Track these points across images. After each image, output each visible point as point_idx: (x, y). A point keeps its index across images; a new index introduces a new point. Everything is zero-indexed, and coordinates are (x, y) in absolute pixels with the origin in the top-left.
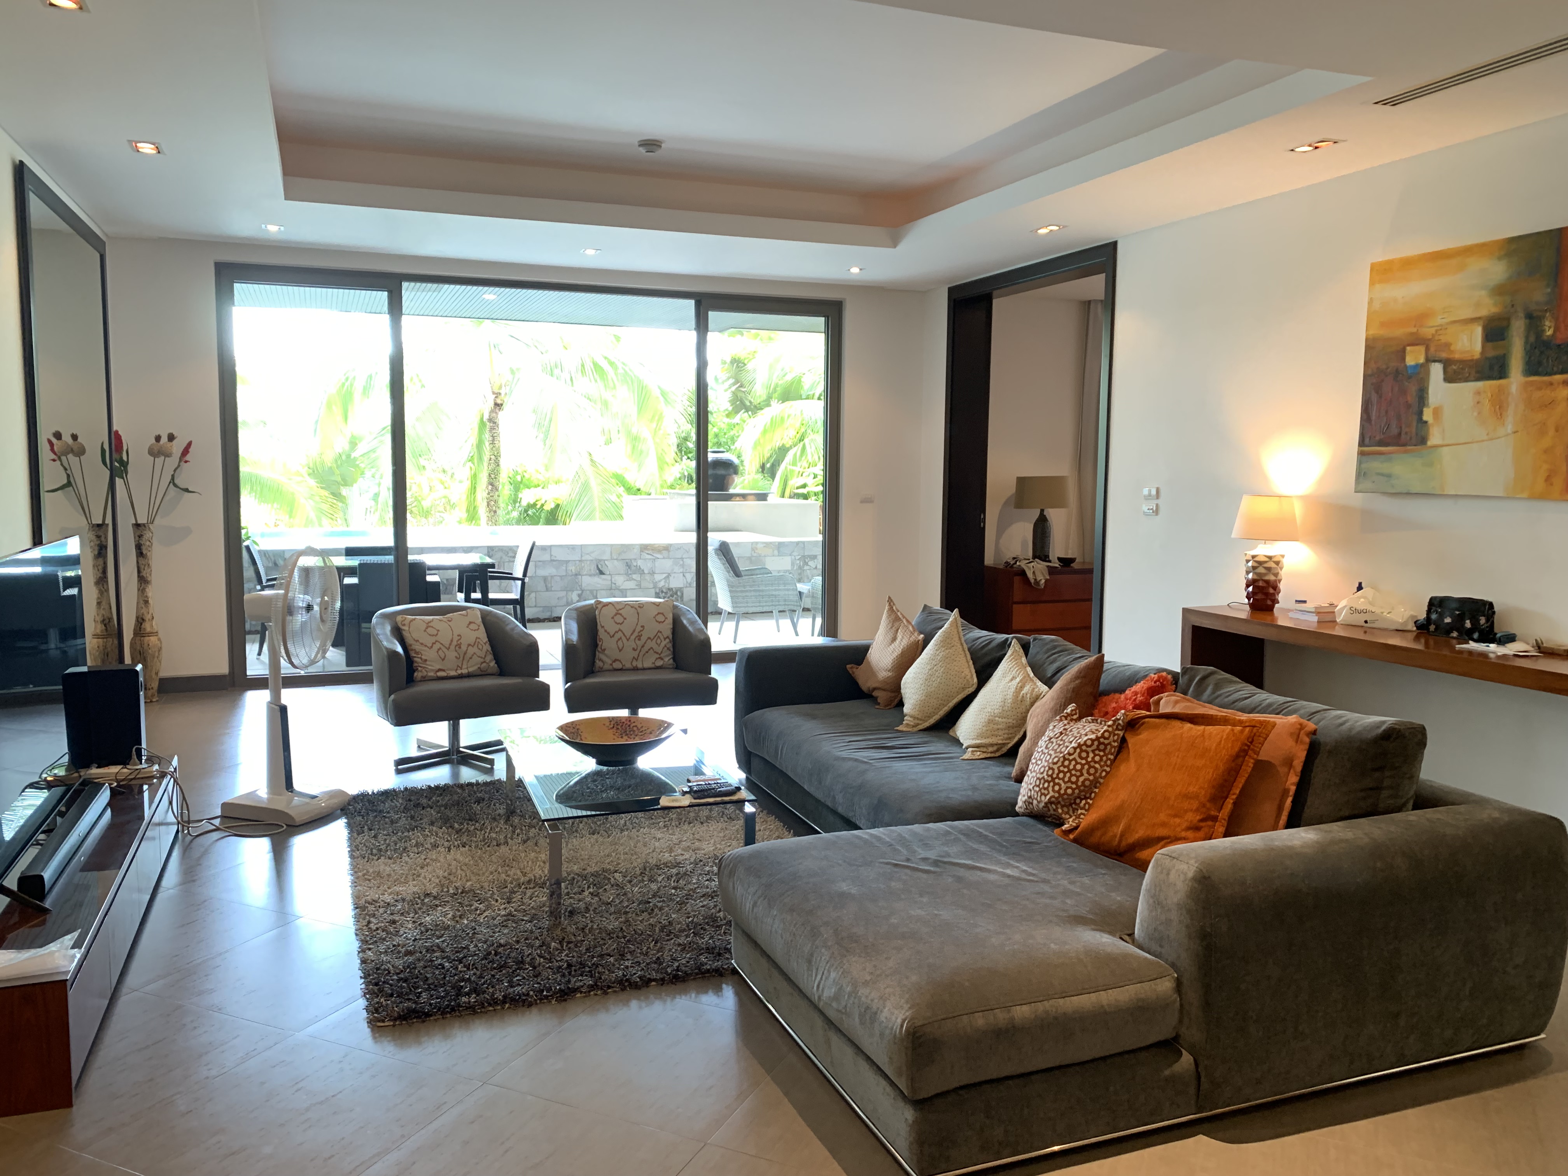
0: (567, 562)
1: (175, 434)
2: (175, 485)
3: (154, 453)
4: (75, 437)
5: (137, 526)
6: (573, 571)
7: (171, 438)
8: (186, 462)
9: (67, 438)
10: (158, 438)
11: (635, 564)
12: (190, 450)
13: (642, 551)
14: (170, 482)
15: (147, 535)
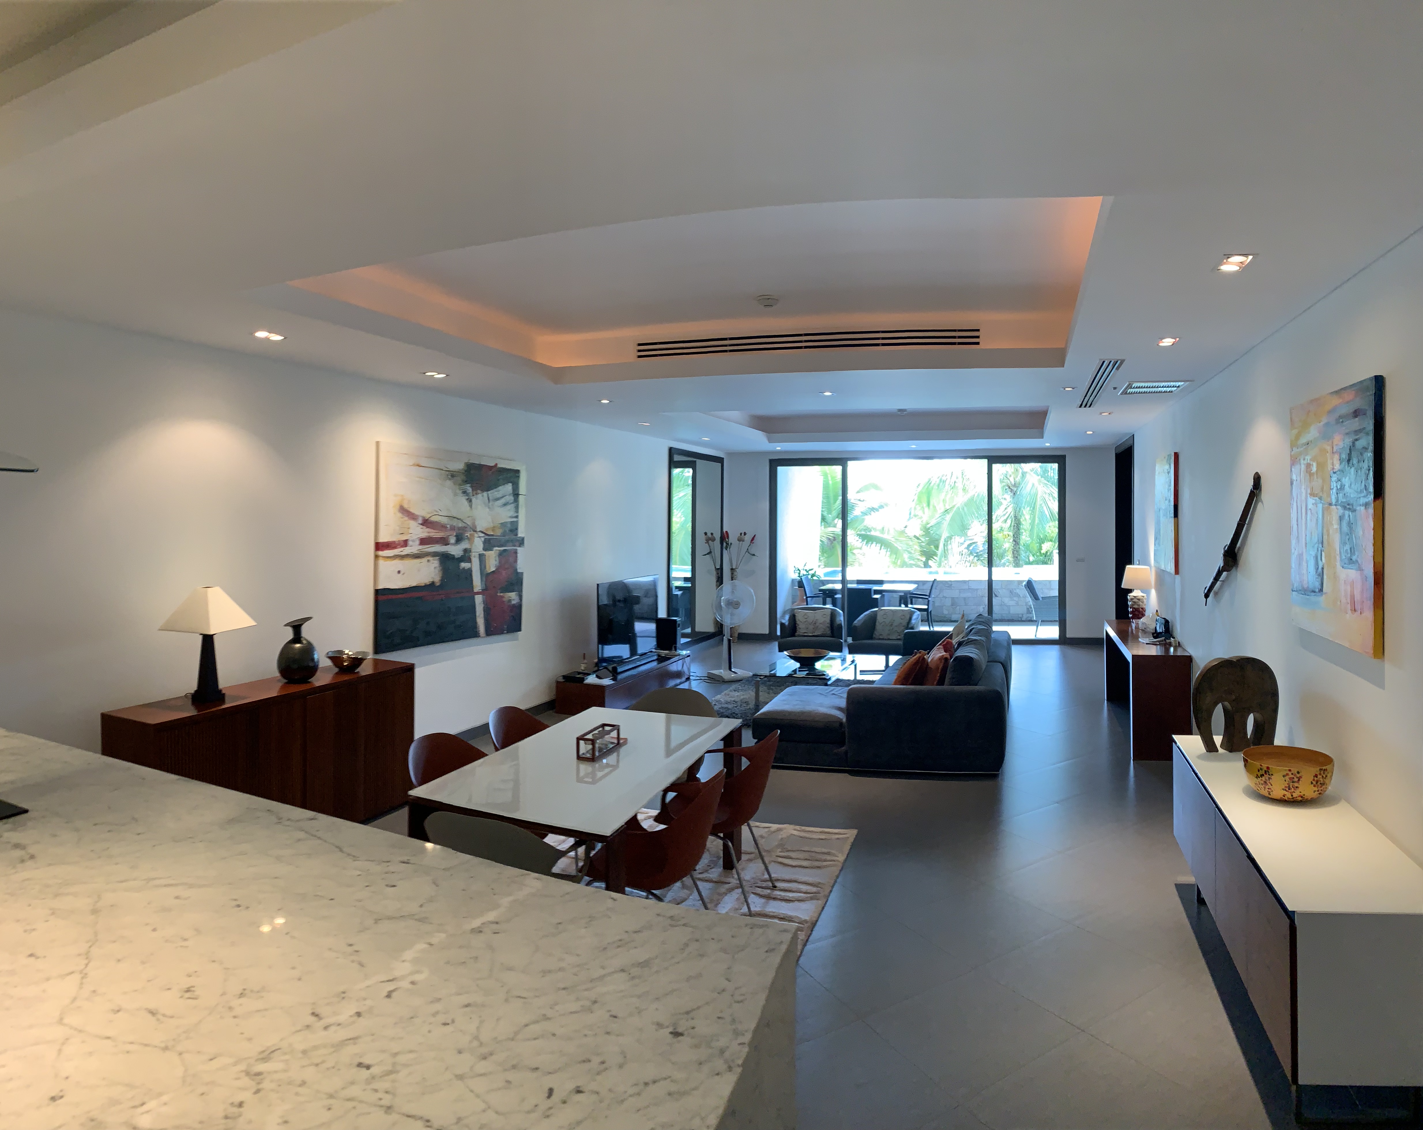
0: (977, 590)
1: (746, 532)
2: (749, 553)
3: (740, 540)
4: (712, 534)
5: (732, 569)
6: (981, 595)
7: (745, 534)
8: (753, 543)
9: (709, 535)
10: (741, 534)
11: (1015, 592)
12: (755, 538)
13: (1019, 584)
14: (746, 552)
15: (735, 573)
